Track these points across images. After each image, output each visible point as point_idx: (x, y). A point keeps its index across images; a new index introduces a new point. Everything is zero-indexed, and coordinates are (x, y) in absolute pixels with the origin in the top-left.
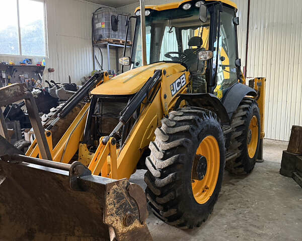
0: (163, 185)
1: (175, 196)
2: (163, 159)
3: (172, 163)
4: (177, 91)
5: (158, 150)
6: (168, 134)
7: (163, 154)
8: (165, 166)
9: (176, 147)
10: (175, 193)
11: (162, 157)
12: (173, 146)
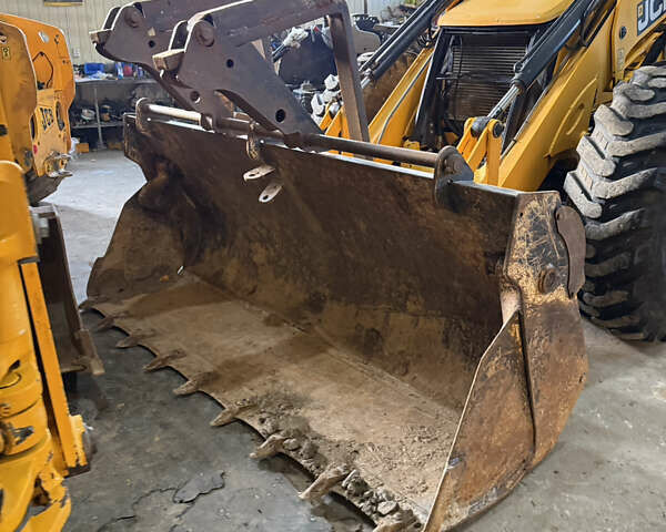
0: (606, 236)
1: (631, 263)
2: (612, 178)
3: (636, 186)
4: (650, 23)
5: (603, 156)
6: (632, 119)
7: (614, 166)
8: (615, 194)
9: (651, 150)
10: (632, 257)
11: (610, 172)
12: (643, 148)
